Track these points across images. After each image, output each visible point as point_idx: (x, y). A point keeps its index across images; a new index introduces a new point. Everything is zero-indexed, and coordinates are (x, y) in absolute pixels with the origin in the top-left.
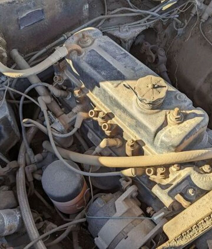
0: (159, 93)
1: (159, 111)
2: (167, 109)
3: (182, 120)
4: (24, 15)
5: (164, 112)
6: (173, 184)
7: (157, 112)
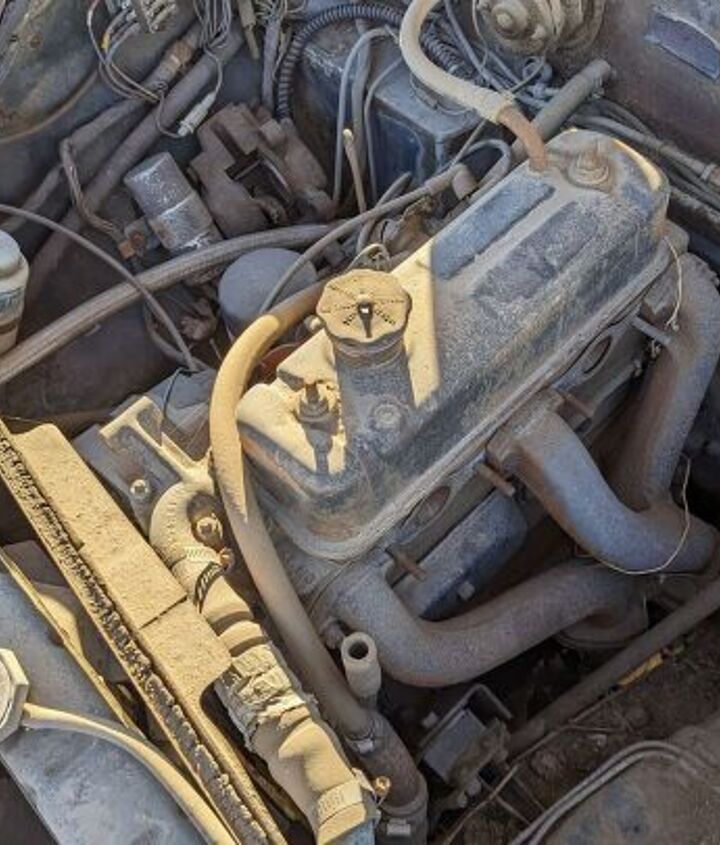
0: (345, 322)
1: (330, 363)
2: (340, 383)
3: (303, 419)
4: (676, 17)
5: (334, 376)
6: (161, 445)
7: (328, 360)
